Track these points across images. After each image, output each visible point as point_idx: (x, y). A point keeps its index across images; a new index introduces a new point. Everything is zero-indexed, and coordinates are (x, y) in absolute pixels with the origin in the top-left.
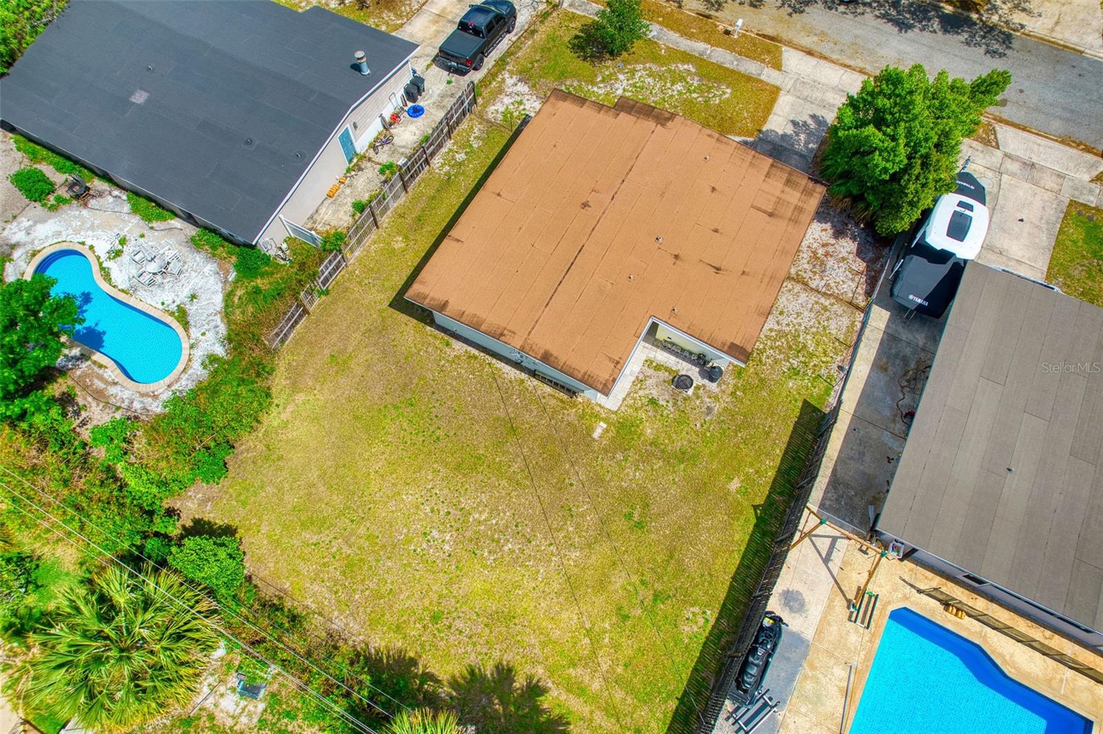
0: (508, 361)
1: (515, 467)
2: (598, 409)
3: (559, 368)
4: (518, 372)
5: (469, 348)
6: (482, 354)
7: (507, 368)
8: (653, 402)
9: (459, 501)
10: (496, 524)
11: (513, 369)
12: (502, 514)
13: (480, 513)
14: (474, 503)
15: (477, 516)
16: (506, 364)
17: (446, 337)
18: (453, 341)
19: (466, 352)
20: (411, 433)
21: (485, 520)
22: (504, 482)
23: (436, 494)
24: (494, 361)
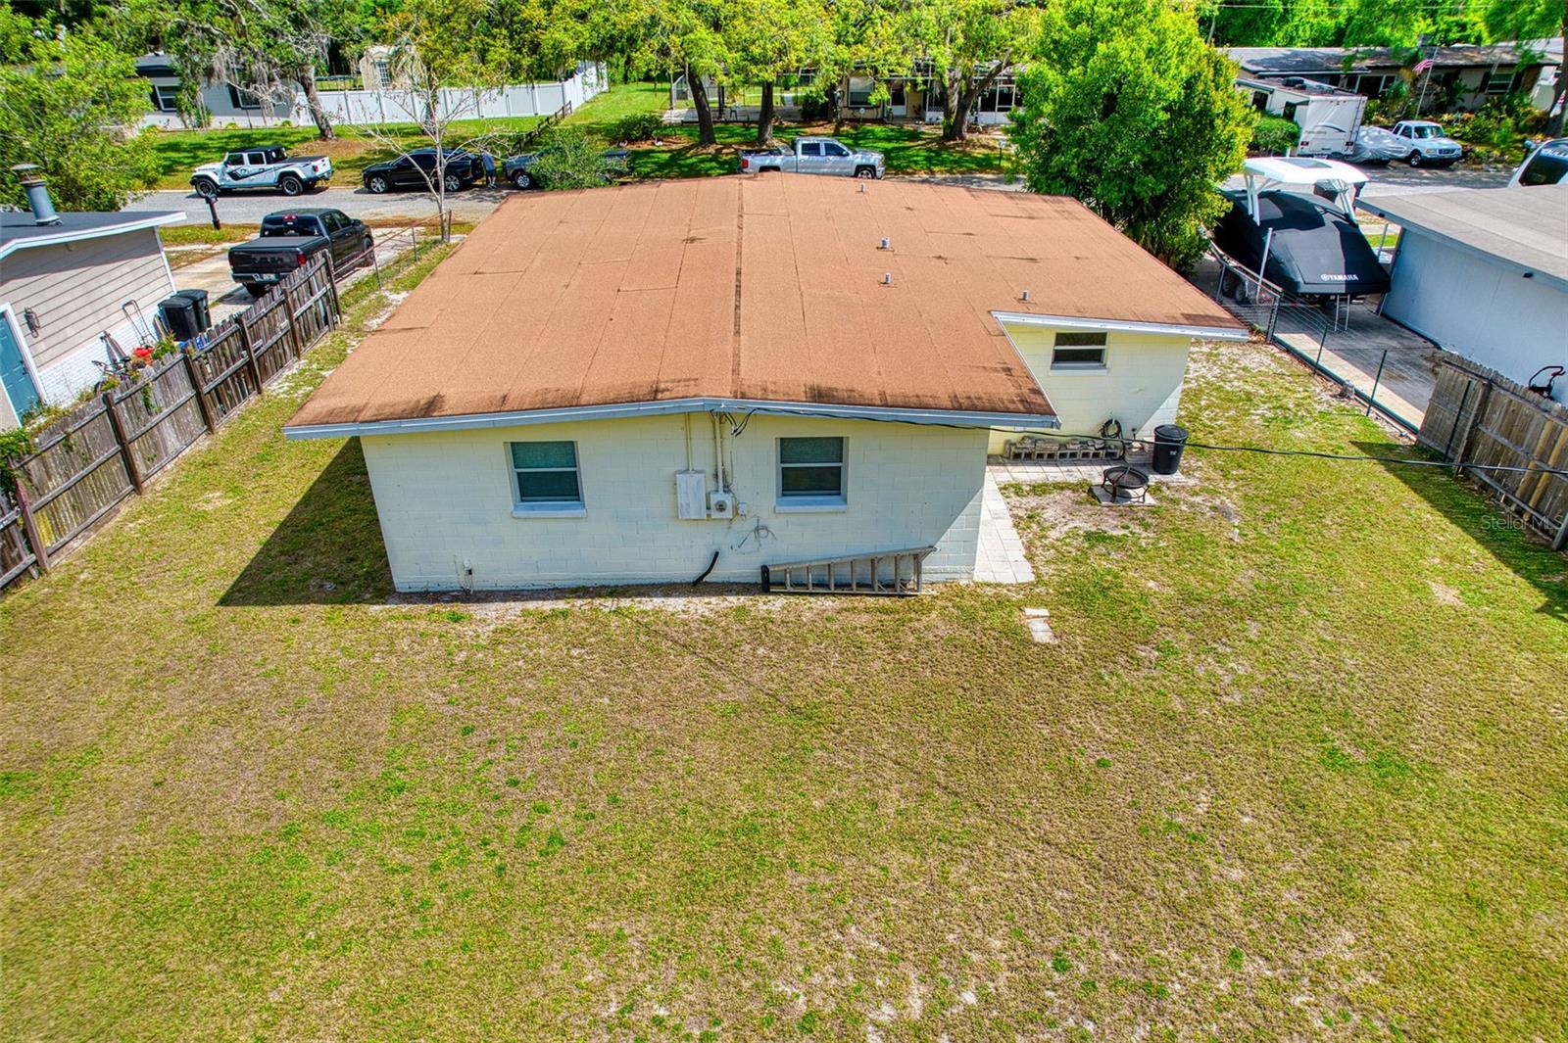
0: (669, 589)
1: (893, 802)
2: (990, 591)
3: (878, 402)
4: (714, 600)
5: (531, 605)
6: (579, 602)
7: (675, 604)
8: (1095, 538)
9: (775, 1000)
10: (985, 999)
11: (695, 600)
12: (975, 957)
13: (893, 995)
14: (838, 974)
15: (886, 1012)
16: (667, 595)
17: (445, 609)
18: (478, 611)
19: (525, 613)
20: (436, 867)
21: (928, 1012)
22: (899, 859)
23: (658, 1021)
24: (625, 603)
